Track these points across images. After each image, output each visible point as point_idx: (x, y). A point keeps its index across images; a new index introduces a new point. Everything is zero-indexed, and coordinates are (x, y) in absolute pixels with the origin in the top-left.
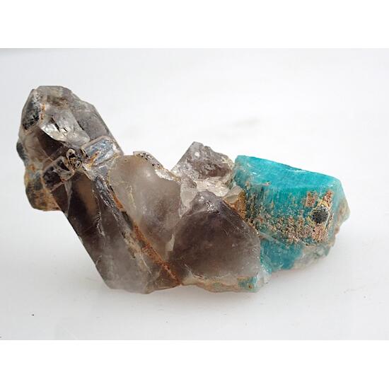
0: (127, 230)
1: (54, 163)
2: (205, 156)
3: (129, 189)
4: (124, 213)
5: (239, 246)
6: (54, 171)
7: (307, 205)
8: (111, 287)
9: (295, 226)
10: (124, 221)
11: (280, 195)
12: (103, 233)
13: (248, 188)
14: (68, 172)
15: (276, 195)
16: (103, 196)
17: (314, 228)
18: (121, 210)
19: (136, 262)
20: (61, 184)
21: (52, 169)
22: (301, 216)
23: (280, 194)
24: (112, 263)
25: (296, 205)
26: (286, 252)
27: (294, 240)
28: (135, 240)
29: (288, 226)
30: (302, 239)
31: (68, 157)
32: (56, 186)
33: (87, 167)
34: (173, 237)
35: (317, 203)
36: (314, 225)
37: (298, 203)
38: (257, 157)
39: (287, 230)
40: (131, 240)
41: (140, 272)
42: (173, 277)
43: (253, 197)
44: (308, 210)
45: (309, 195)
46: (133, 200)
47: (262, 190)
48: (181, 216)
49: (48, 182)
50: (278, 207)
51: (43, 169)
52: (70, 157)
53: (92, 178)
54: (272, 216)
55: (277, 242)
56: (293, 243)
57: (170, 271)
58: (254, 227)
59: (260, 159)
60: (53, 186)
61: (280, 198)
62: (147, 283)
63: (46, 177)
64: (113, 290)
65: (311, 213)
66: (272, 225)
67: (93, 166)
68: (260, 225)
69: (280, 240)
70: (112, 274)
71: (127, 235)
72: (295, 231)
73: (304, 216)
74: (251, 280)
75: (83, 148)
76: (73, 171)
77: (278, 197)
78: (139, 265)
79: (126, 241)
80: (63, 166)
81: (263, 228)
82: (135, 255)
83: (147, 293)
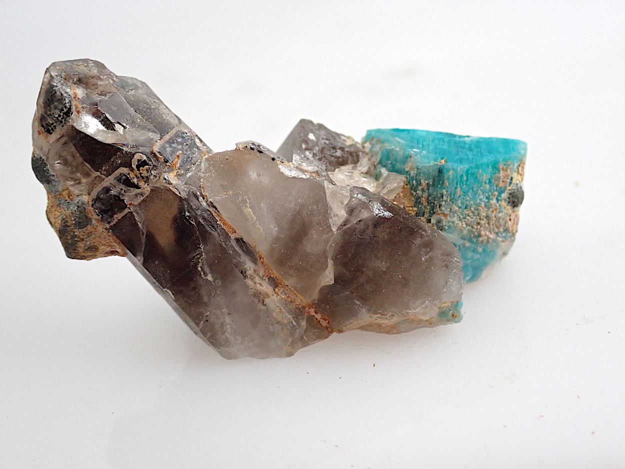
0: (249, 266)
1: (109, 181)
2: (323, 139)
3: (244, 201)
4: (240, 241)
5: (431, 258)
6: (112, 192)
7: (501, 184)
8: (229, 356)
9: (487, 217)
10: (240, 252)
11: (467, 176)
12: (210, 277)
13: (412, 173)
14: (138, 191)
15: (462, 176)
16: (204, 218)
17: (510, 215)
18: (233, 236)
19: (268, 312)
20: (126, 211)
21: (107, 190)
22: (494, 201)
23: (467, 173)
24: (228, 320)
25: (488, 186)
26: (477, 256)
27: (489, 238)
28: (262, 278)
29: (480, 219)
30: (497, 234)
31: (134, 166)
32: (118, 216)
33: (171, 177)
34: (330, 262)
35: (512, 179)
36: (510, 212)
37: (490, 182)
38: (401, 127)
39: (478, 224)
40: (257, 279)
41: (276, 326)
42: (324, 323)
43: (424, 185)
44: (501, 192)
45: (503, 169)
46: (255, 218)
47: (440, 171)
48: (334, 229)
49: (102, 212)
50: (465, 194)
51: (89, 194)
52: (138, 167)
53: (184, 195)
54: (460, 208)
55: (468, 244)
56: (488, 241)
57: (318, 316)
58: (435, 228)
59: (408, 131)
60: (112, 216)
61: (467, 180)
62: (290, 340)
63: (98, 205)
64: (233, 360)
65: (504, 195)
66: (460, 220)
67: (178, 175)
68: (444, 223)
69: (470, 241)
70: (229, 336)
71: (250, 272)
72: (489, 224)
73: (498, 200)
74: (456, 305)
75: (156, 149)
76: (146, 188)
77: (465, 178)
78: (274, 314)
79: (249, 282)
80: (128, 183)
81: (449, 227)
82: (267, 301)
83: (290, 354)
